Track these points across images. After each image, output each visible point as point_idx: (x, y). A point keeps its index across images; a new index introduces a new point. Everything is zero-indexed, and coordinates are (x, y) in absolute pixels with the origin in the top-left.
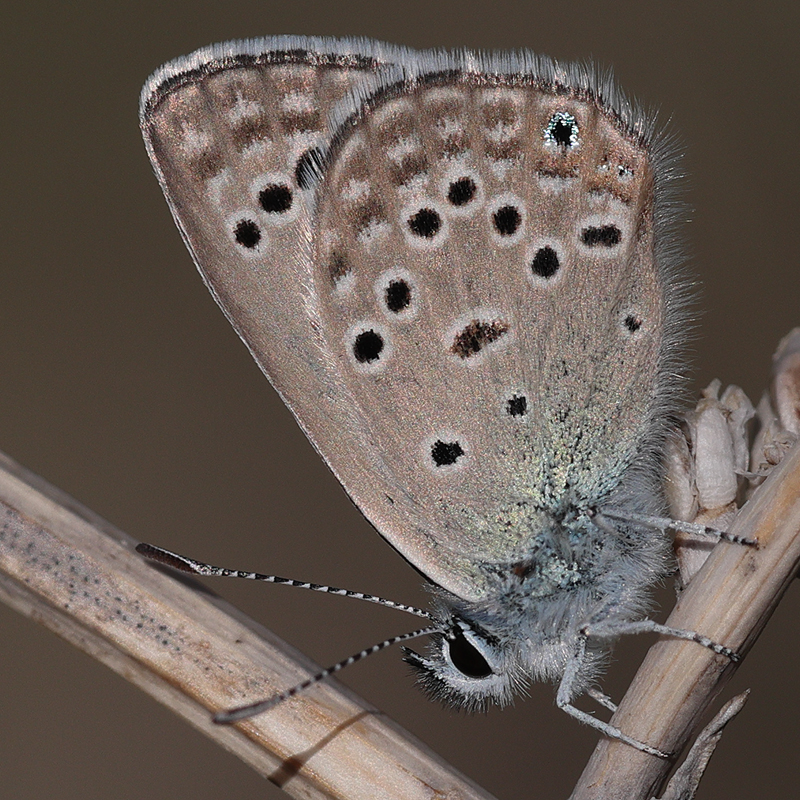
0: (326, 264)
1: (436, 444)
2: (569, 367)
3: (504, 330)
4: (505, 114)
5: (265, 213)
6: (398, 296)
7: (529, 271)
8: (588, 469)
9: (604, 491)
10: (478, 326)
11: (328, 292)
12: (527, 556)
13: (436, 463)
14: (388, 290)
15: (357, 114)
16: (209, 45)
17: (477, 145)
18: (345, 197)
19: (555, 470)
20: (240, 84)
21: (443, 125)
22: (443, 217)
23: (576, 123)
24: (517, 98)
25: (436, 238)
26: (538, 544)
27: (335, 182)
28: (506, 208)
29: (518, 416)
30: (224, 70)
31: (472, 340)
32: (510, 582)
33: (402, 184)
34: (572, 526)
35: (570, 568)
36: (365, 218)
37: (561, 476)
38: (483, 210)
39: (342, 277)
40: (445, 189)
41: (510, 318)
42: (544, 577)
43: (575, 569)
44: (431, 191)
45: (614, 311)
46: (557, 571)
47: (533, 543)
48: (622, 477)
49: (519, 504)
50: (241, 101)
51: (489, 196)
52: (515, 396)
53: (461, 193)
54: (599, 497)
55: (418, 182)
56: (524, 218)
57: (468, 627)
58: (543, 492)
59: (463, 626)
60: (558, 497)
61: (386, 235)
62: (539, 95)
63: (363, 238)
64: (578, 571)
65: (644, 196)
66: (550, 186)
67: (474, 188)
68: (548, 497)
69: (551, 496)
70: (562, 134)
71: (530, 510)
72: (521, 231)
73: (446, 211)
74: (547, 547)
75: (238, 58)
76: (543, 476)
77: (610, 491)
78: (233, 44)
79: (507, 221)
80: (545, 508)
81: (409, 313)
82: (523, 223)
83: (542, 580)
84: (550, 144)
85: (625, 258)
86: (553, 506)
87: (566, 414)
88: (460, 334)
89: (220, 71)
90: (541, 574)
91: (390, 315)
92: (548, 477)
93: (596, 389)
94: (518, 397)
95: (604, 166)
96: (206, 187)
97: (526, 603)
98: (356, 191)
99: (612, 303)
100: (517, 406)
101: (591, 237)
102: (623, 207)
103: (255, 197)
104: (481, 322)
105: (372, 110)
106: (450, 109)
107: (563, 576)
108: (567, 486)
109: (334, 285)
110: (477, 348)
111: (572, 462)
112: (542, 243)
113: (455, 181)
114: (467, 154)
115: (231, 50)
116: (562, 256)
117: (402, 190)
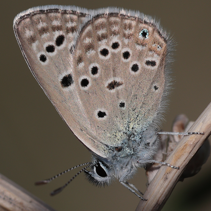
0: (77, 59)
1: (99, 111)
2: (138, 97)
3: (122, 84)
4: (130, 27)
5: (48, 52)
6: (95, 70)
7: (130, 69)
8: (139, 125)
9: (142, 131)
10: (115, 82)
11: (76, 66)
12: (120, 145)
13: (98, 117)
14: (92, 68)
15: (91, 20)
16: (32, 7)
17: (121, 34)
18: (84, 42)
19: (130, 123)
20: (41, 18)
21: (113, 27)
22: (109, 51)
23: (148, 32)
24: (134, 23)
25: (107, 57)
26: (123, 143)
27: (82, 38)
28: (127, 52)
29: (122, 107)
30: (36, 14)
31: (112, 86)
32: (115, 153)
33: (100, 41)
34: (133, 139)
35: (131, 150)
36: (89, 48)
37: (131, 125)
38: (120, 51)
39: (80, 63)
40: (111, 44)
41: (123, 81)
42: (124, 152)
43: (132, 150)
44: (107, 44)
45: (152, 84)
46: (128, 151)
47: (122, 142)
48: (147, 128)
49: (119, 131)
50: (41, 22)
51: (122, 48)
52: (122, 102)
53: (115, 46)
54: (141, 133)
55: (104, 41)
56: (131, 55)
57: (101, 163)
58: (126, 129)
59: (100, 163)
60: (130, 131)
61: (94, 54)
62: (140, 23)
63: (87, 53)
64: (133, 151)
65: (163, 54)
66: (139, 48)
67: (119, 45)
68: (127, 130)
69: (128, 130)
70: (144, 34)
71: (122, 133)
72: (130, 58)
73: (110, 50)
74: (126, 144)
75: (40, 11)
76: (127, 125)
77: (144, 131)
78: (39, 7)
79: (126, 55)
80: (126, 133)
81: (97, 76)
82: (131, 56)
83: (124, 153)
84: (141, 37)
85: (156, 70)
86: (128, 133)
87: (135, 109)
88: (110, 83)
89: (35, 14)
90: (123, 151)
91: (92, 75)
92: (128, 125)
93: (144, 103)
94: (123, 102)
95: (154, 45)
96: (32, 46)
97: (119, 158)
98: (88, 41)
99: (151, 82)
100: (122, 105)
101: (148, 63)
102: (158, 56)
103: (45, 48)
104: (116, 81)
105: (95, 20)
106: (116, 23)
107: (129, 152)
108: (133, 128)
109: (78, 65)
110: (114, 88)
111: (135, 122)
112: (135, 63)
113: (114, 42)
114: (118, 36)
115: (38, 9)
116: (140, 67)
117: (100, 43)
